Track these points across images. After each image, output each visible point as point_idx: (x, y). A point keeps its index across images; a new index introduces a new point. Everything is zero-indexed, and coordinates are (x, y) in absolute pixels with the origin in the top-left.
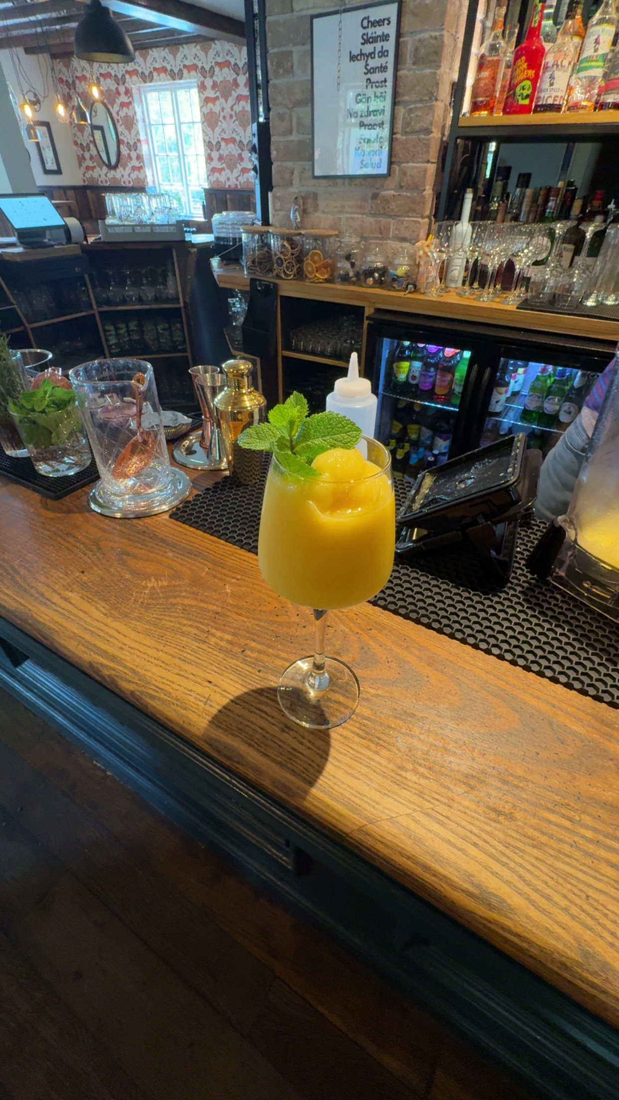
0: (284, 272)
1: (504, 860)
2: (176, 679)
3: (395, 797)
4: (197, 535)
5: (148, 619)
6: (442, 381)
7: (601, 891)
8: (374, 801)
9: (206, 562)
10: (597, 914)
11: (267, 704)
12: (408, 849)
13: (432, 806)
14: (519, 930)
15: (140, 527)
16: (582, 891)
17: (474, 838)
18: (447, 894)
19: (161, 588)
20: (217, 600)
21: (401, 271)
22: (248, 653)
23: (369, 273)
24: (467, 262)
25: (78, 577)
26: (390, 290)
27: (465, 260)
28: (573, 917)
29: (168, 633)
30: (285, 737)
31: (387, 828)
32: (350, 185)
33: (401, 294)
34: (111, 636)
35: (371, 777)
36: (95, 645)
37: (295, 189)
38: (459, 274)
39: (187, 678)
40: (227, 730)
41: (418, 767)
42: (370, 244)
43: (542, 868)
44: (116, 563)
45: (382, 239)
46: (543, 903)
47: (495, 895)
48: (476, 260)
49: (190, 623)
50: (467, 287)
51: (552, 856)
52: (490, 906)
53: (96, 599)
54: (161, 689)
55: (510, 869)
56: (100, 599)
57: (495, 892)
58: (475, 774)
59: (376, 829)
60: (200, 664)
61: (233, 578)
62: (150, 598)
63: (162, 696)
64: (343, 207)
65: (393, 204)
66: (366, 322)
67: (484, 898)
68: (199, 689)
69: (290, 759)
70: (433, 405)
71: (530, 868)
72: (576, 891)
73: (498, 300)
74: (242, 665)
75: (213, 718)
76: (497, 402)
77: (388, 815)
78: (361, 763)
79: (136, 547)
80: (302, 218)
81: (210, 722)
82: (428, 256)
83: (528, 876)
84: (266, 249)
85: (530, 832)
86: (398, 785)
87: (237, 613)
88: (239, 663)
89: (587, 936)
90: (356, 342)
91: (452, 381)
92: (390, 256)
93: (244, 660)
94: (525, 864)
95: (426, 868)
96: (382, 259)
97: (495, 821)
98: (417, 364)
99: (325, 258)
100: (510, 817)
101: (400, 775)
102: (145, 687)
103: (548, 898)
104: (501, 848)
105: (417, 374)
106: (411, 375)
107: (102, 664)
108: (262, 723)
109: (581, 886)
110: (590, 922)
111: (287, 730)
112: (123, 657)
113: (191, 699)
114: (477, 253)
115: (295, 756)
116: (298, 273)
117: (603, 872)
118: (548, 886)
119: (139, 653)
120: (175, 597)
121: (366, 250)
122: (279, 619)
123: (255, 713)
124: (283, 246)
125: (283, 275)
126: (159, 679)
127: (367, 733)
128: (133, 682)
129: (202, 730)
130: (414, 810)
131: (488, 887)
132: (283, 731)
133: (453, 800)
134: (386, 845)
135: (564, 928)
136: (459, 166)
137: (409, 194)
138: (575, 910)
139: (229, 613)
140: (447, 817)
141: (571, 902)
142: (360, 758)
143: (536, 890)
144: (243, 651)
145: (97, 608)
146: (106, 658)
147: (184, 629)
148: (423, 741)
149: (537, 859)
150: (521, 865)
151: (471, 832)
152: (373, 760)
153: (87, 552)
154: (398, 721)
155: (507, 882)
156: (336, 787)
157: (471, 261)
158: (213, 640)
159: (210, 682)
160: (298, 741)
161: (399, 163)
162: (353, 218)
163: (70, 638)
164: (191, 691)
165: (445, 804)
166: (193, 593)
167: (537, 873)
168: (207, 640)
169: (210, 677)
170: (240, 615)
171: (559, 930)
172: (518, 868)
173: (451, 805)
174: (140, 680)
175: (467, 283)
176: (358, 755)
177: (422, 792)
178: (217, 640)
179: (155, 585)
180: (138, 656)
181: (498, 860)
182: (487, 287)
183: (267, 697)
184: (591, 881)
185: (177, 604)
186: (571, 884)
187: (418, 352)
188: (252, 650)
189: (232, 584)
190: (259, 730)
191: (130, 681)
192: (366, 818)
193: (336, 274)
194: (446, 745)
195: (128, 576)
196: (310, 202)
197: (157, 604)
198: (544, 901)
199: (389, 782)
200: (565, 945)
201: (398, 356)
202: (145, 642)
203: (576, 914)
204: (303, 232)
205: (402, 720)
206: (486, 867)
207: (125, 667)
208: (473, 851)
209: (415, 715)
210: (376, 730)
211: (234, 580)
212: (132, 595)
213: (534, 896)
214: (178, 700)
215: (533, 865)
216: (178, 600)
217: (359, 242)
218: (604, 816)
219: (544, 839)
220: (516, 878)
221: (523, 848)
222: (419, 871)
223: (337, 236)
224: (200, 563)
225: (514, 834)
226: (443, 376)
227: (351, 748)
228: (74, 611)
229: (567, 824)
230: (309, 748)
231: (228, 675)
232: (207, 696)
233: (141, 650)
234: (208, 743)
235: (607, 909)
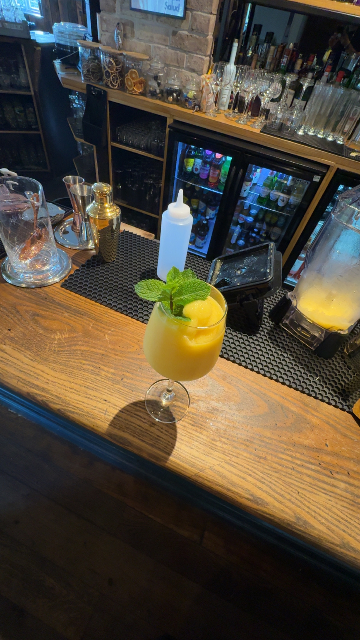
0: (111, 83)
1: (264, 481)
2: (85, 400)
3: (212, 456)
4: (81, 299)
5: (60, 361)
6: (214, 174)
7: (304, 489)
8: (201, 459)
9: (90, 320)
10: (302, 500)
11: (140, 411)
12: (220, 482)
13: (229, 458)
14: (271, 513)
15: (42, 294)
16: (296, 490)
17: (250, 472)
18: (238, 500)
19: (65, 339)
20: (101, 346)
21: (191, 94)
22: (125, 380)
23: (170, 92)
24: (232, 92)
25: (7, 333)
26: (184, 107)
27: (231, 91)
28: (293, 503)
29: (74, 370)
30: (152, 429)
31: (209, 473)
32: (157, 21)
33: (190, 112)
34: (38, 375)
35: (199, 447)
36: (29, 382)
37: (117, 16)
38: (227, 101)
39: (92, 399)
40: (120, 428)
41: (222, 438)
42: (170, 70)
43: (279, 482)
44: (31, 322)
45: (179, 67)
46: (280, 498)
47: (260, 499)
48: (238, 93)
49: (87, 363)
50: (231, 111)
51: (283, 475)
52: (258, 503)
53: (23, 350)
54: (77, 407)
55: (266, 485)
56: (26, 349)
57: (260, 497)
58: (248, 438)
59: (203, 474)
60: (98, 389)
61: (109, 330)
62: (59, 347)
63: (78, 411)
64: (152, 37)
65: (187, 42)
66: (168, 130)
67: (256, 500)
68: (100, 405)
69: (157, 442)
70: (206, 188)
71: (275, 483)
72: (293, 490)
73: (249, 124)
74: (123, 388)
75: (111, 422)
76: (245, 191)
77: (209, 466)
78: (193, 440)
79: (42, 310)
80: (123, 40)
81: (110, 425)
82: (208, 86)
83: (274, 487)
84: (97, 61)
85: (274, 465)
86: (213, 449)
87: (115, 355)
88: (121, 387)
89: (298, 510)
90: (161, 141)
91: (219, 174)
92: (184, 81)
93: (123, 385)
94: (272, 481)
95: (229, 490)
96: (179, 84)
97: (258, 462)
98: (199, 161)
99: (140, 76)
100: (265, 459)
101: (213, 444)
102: (67, 407)
103: (282, 496)
104: (262, 475)
105: (198, 167)
106: (195, 167)
107: (36, 394)
108: (139, 423)
109: (296, 488)
110: (299, 504)
111: (153, 425)
112: (49, 388)
113: (96, 412)
114: (238, 89)
115: (159, 440)
116: (121, 85)
117: (304, 480)
118: (282, 490)
119: (59, 385)
120: (75, 345)
121: (167, 75)
122: (139, 357)
123: (134, 417)
124: (110, 62)
125: (110, 85)
126: (75, 401)
127: (195, 422)
128: (59, 404)
129: (105, 430)
130: (221, 462)
131: (256, 495)
132: (151, 426)
133: (239, 454)
134: (209, 481)
135: (289, 509)
136: (229, 19)
137: (197, 37)
138: (293, 500)
139: (110, 355)
140: (237, 463)
141: (292, 496)
142: (192, 437)
143: (277, 493)
144: (122, 379)
145: (25, 356)
146: (39, 390)
147: (84, 367)
148: (223, 424)
149: (277, 478)
150: (271, 482)
151: (248, 469)
152: (199, 437)
153: (9, 314)
154: (210, 414)
155: (266, 492)
156: (182, 454)
157: (235, 94)
158: (103, 373)
159: (106, 400)
160: (160, 431)
161: (192, 10)
162: (159, 48)
163: (11, 378)
164: (95, 407)
165: (236, 456)
166: (86, 342)
167: (278, 484)
168: (99, 373)
169: (105, 397)
170: (117, 355)
171: (287, 510)
172: (269, 484)
173: (239, 456)
174: (63, 402)
175: (232, 108)
176: (192, 436)
177: (224, 452)
178: (106, 374)
179: (60, 337)
180: (59, 387)
181: (260, 481)
182: (244, 112)
183: (140, 407)
184: (300, 485)
185: (77, 350)
186: (292, 487)
187: (200, 153)
188: (127, 378)
189: (109, 334)
190: (138, 427)
191: (56, 404)
192: (198, 469)
193: (147, 90)
194: (234, 425)
195: (41, 332)
196: (128, 28)
197: (64, 351)
198: (280, 497)
199: (208, 448)
200: (289, 516)
201: (187, 155)
202: (61, 377)
203: (294, 501)
204: (124, 53)
205: (212, 413)
206: (256, 486)
207: (52, 395)
208: (249, 478)
209: (218, 410)
210: (200, 420)
211: (110, 332)
212: (47, 345)
213: (276, 496)
214: (88, 413)
215: (276, 481)
216: (77, 347)
217: (163, 68)
218: (305, 452)
219: (280, 468)
220: (269, 488)
221: (271, 473)
222: (225, 491)
223: (148, 60)
224: (87, 320)
225: (267, 467)
226: (214, 171)
227: (188, 432)
228: (10, 358)
229: (290, 459)
230: (166, 435)
231: (115, 395)
232: (105, 409)
233: (60, 383)
234: (109, 436)
235: (306, 497)
